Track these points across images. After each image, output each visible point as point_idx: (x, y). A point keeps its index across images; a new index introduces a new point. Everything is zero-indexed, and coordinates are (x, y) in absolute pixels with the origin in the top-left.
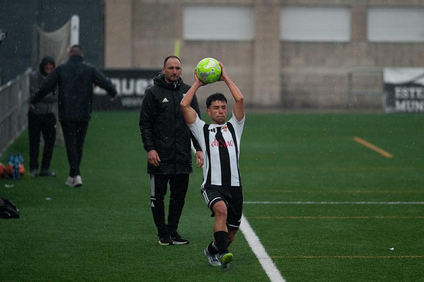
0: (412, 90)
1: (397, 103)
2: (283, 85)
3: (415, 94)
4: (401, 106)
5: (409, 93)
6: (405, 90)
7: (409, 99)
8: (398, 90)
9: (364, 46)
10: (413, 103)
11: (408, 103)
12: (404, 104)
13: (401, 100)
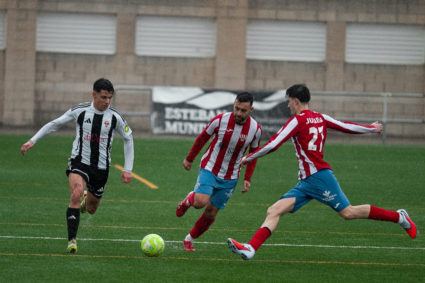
0: (185, 111)
1: (168, 124)
2: (38, 103)
3: (189, 115)
4: (171, 128)
5: (182, 114)
6: (177, 111)
7: (181, 120)
8: (168, 110)
9: (130, 60)
10: (186, 124)
11: (180, 124)
12: (175, 124)
13: (172, 121)
